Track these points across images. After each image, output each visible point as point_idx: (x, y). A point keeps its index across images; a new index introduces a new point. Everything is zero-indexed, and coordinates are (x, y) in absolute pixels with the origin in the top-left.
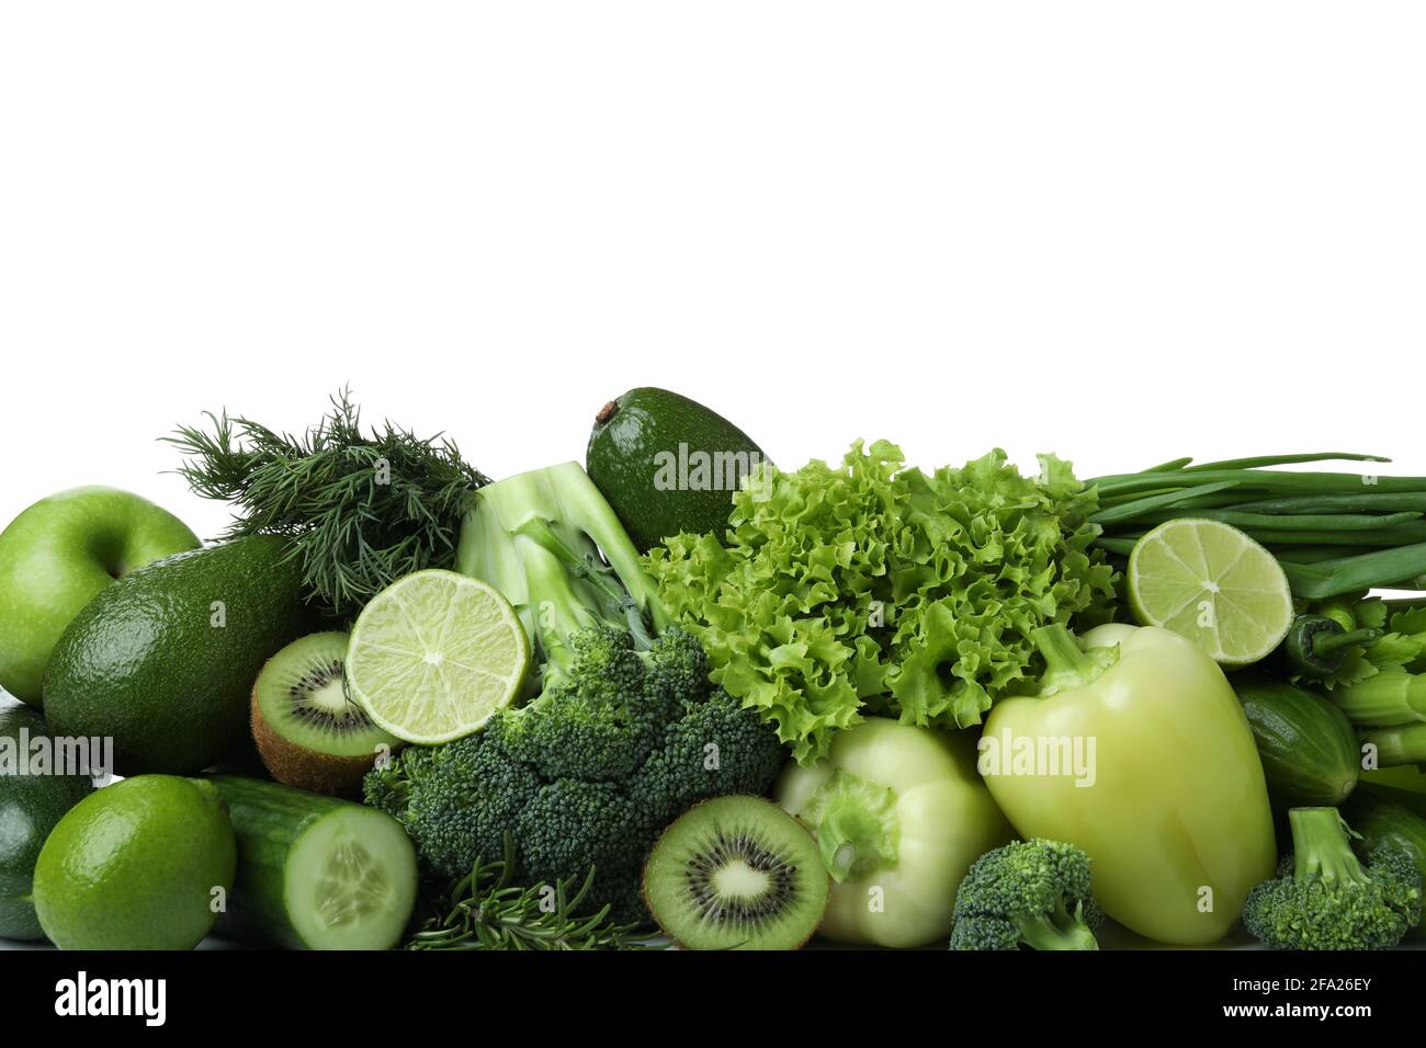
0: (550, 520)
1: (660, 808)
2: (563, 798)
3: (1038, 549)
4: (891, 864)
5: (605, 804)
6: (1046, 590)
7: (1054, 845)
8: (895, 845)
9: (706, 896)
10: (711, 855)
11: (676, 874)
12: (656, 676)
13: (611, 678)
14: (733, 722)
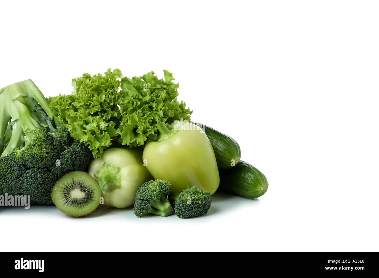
1: (59, 174)
2: (33, 173)
4: (119, 187)
5: (44, 174)
6: (161, 109)
7: (161, 181)
8: (120, 182)
9: (68, 198)
10: (70, 187)
11: (60, 191)
12: (57, 140)
13: (45, 141)
14: (79, 151)
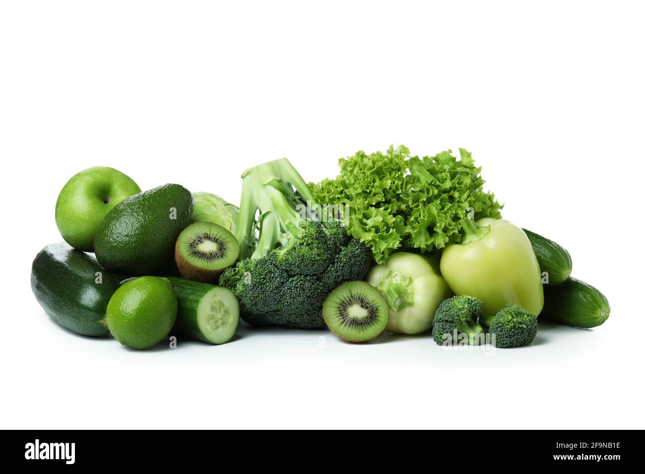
0: (279, 180)
1: (331, 285)
2: (299, 282)
3: (463, 186)
4: (411, 304)
5: (313, 284)
6: (465, 200)
7: (470, 297)
8: (412, 298)
9: (344, 316)
10: (347, 302)
11: (334, 307)
12: (331, 238)
13: (317, 239)
14: (358, 254)
